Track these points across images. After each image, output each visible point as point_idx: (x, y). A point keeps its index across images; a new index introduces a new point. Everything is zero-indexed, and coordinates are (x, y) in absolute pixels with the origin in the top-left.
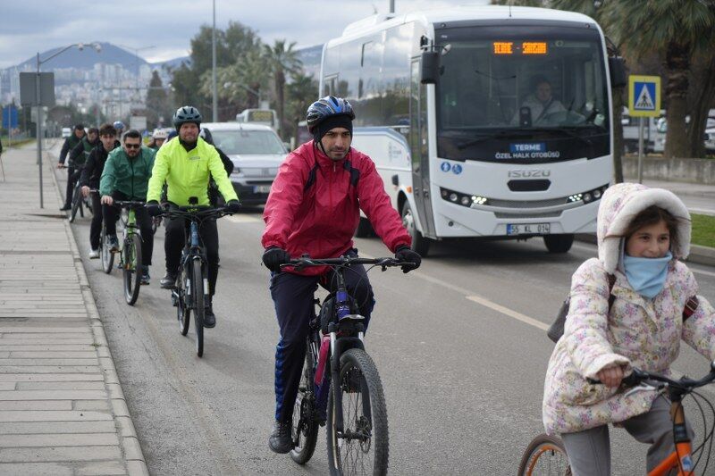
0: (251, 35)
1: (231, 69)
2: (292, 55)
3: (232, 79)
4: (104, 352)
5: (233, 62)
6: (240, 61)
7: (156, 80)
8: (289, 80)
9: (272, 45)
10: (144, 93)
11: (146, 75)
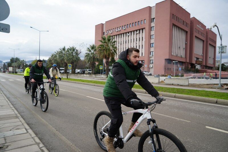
0: (19, 59)
1: (16, 63)
2: (25, 62)
3: (16, 64)
4: (3, 94)
5: (16, 62)
6: (17, 62)
7: (4, 64)
8: (24, 64)
9: (22, 60)
10: (3, 66)
11: (3, 63)
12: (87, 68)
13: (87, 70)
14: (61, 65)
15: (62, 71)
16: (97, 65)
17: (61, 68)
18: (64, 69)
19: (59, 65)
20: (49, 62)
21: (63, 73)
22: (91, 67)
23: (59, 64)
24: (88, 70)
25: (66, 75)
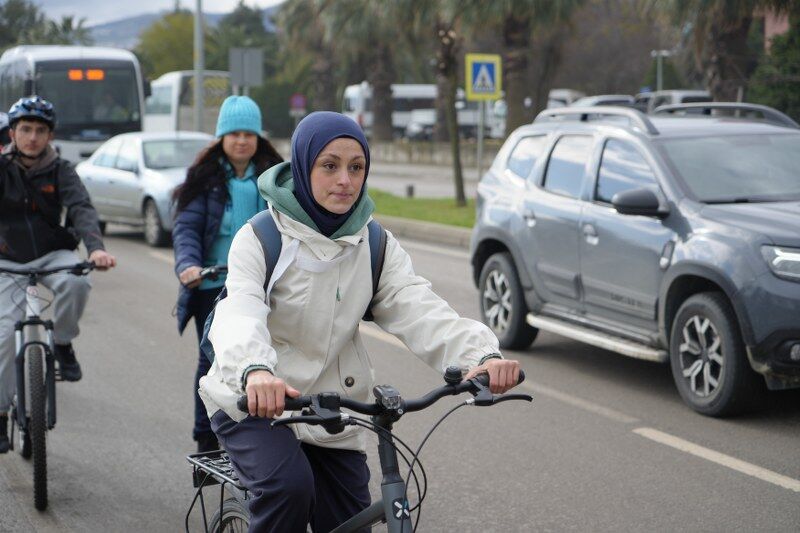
0: (34, 10)
2: (81, 31)
12: (673, 83)
13: (661, 101)
14: (405, 56)
15: (418, 120)
16: (776, 40)
17: (401, 91)
18: (429, 91)
19: (386, 57)
20: (290, 31)
21: (424, 138)
22: (706, 65)
23: (386, 50)
24: (677, 95)
25: (450, 159)
